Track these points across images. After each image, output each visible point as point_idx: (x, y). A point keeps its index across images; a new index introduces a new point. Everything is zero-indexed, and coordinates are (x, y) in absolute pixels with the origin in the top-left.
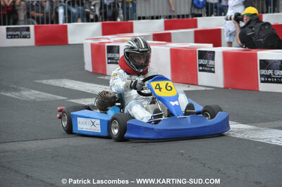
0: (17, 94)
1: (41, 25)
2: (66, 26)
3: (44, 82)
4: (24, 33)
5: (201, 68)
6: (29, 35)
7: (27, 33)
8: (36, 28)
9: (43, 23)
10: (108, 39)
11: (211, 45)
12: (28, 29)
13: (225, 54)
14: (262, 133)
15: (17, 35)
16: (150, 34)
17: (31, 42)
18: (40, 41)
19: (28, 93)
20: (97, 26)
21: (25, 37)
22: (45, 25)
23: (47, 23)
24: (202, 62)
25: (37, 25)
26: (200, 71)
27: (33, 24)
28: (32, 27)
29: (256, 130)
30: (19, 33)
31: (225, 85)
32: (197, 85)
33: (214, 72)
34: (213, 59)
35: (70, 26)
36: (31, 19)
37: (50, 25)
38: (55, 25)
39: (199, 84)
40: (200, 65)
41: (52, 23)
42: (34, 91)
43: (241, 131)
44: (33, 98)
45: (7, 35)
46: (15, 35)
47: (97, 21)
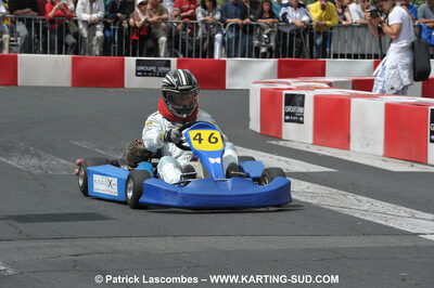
2: (225, 61)
4: (162, 69)
7: (167, 69)
8: (179, 62)
9: (190, 56)
12: (168, 64)
15: (152, 71)
20: (270, 64)
23: (197, 56)
27: (176, 56)
28: (174, 61)
35: (231, 62)
36: (173, 49)
37: (200, 59)
41: (204, 57)
45: (137, 71)
46: (148, 72)
47: (271, 57)
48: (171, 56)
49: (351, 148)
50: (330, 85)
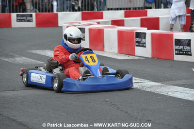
0: (13, 59)
1: (41, 13)
2: (57, 14)
3: (33, 51)
4: (29, 18)
5: (137, 44)
6: (32, 20)
7: (31, 18)
8: (36, 15)
9: (43, 12)
10: (80, 23)
11: (146, 28)
12: (31, 16)
13: (152, 35)
14: (164, 88)
15: (24, 19)
17: (33, 24)
18: (39, 24)
19: (20, 59)
20: (78, 14)
21: (29, 21)
22: (44, 13)
24: (138, 40)
25: (38, 13)
26: (137, 46)
27: (36, 12)
28: (34, 14)
29: (161, 86)
30: (24, 18)
31: (152, 56)
32: (134, 55)
33: (145, 47)
34: (145, 38)
35: (60, 14)
36: (35, 9)
37: (47, 13)
38: (51, 13)
39: (136, 55)
40: (137, 42)
42: (24, 58)
43: (151, 87)
44: (22, 62)
45: (17, 20)
46: (22, 20)
49: (105, 50)
50: (99, 23)
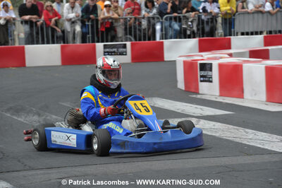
2: (162, 42)
4: (121, 50)
6: (126, 52)
7: (124, 50)
8: (132, 45)
9: (140, 40)
10: (202, 56)
12: (125, 46)
15: (114, 52)
16: (247, 50)
17: (127, 58)
18: (137, 58)
20: (193, 43)
21: (121, 54)
23: (145, 40)
27: (131, 40)
28: (128, 44)
30: (115, 50)
35: (167, 43)
36: (128, 36)
37: (147, 42)
41: (149, 40)
45: (105, 52)
46: (111, 52)
47: (194, 37)
48: (126, 41)
49: (245, 97)
50: (231, 55)
